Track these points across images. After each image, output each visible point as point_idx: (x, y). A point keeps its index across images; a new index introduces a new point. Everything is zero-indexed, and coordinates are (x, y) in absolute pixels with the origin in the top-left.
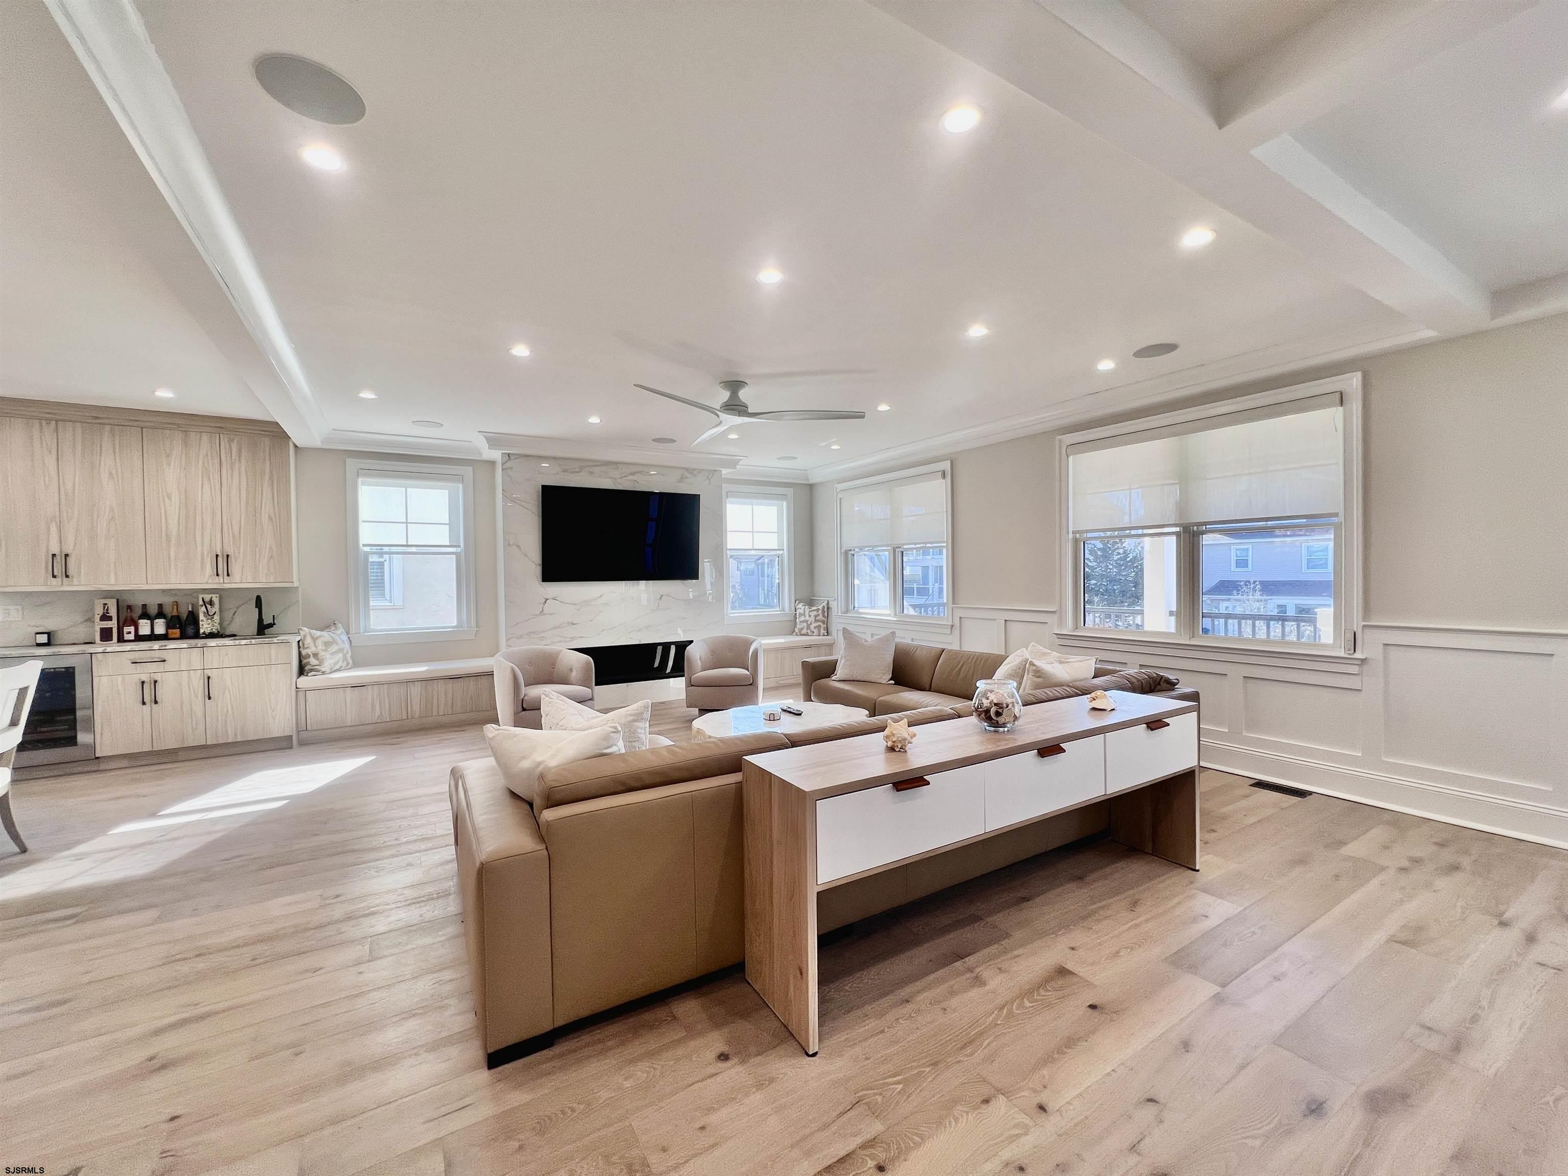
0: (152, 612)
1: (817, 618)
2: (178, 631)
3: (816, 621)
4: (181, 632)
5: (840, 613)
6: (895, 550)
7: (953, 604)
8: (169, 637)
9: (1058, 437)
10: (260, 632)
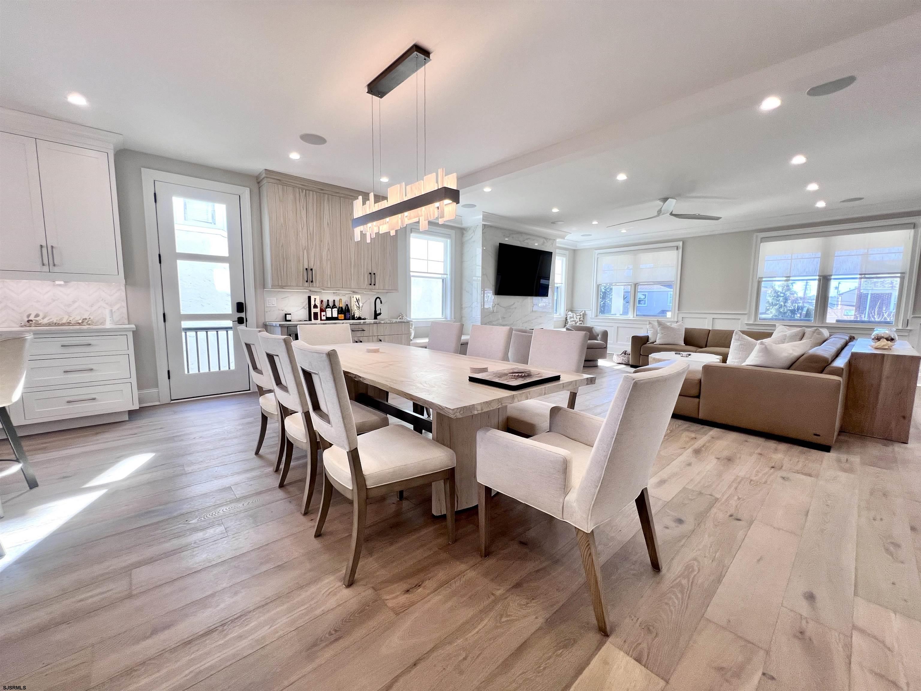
0: (331, 304)
1: (580, 319)
2: (343, 315)
3: (580, 321)
4: (345, 316)
5: (593, 317)
6: (636, 285)
7: (678, 311)
8: (340, 318)
9: (756, 234)
10: (375, 318)
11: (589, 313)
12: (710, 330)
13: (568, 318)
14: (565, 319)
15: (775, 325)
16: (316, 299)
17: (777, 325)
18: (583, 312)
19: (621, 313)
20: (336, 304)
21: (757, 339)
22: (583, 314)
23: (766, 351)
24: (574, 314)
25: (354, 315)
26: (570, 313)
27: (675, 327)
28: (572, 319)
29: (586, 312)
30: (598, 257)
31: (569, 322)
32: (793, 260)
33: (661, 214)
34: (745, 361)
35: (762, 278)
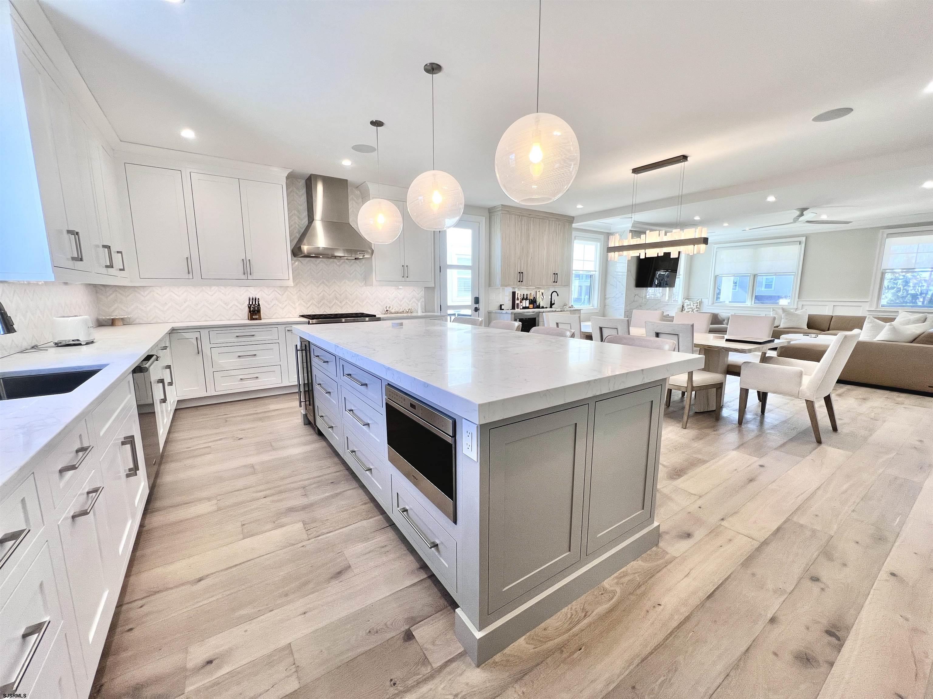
0: (525, 297)
2: (532, 305)
3: (697, 308)
5: (710, 304)
6: (755, 276)
7: (798, 299)
8: (530, 308)
9: (881, 231)
10: (551, 307)
11: (705, 301)
12: (833, 316)
13: (685, 306)
14: (681, 307)
15: (898, 311)
16: (519, 293)
17: (900, 311)
18: (700, 300)
19: (730, 300)
20: (528, 297)
21: (886, 322)
22: (700, 302)
23: (894, 330)
24: (691, 302)
25: (539, 305)
26: (687, 301)
27: (799, 313)
28: (689, 307)
29: (703, 300)
30: (717, 250)
31: (686, 309)
32: (918, 254)
33: (798, 221)
34: (875, 338)
35: (885, 270)
